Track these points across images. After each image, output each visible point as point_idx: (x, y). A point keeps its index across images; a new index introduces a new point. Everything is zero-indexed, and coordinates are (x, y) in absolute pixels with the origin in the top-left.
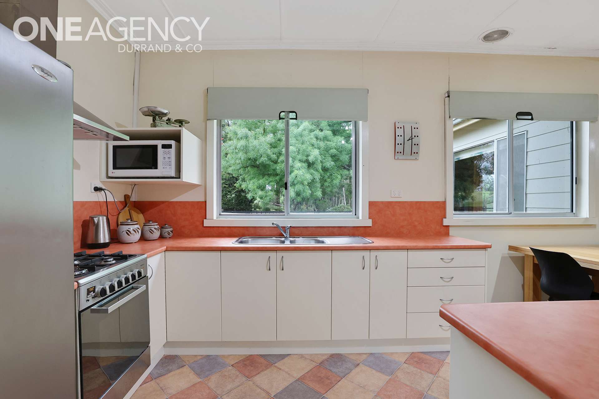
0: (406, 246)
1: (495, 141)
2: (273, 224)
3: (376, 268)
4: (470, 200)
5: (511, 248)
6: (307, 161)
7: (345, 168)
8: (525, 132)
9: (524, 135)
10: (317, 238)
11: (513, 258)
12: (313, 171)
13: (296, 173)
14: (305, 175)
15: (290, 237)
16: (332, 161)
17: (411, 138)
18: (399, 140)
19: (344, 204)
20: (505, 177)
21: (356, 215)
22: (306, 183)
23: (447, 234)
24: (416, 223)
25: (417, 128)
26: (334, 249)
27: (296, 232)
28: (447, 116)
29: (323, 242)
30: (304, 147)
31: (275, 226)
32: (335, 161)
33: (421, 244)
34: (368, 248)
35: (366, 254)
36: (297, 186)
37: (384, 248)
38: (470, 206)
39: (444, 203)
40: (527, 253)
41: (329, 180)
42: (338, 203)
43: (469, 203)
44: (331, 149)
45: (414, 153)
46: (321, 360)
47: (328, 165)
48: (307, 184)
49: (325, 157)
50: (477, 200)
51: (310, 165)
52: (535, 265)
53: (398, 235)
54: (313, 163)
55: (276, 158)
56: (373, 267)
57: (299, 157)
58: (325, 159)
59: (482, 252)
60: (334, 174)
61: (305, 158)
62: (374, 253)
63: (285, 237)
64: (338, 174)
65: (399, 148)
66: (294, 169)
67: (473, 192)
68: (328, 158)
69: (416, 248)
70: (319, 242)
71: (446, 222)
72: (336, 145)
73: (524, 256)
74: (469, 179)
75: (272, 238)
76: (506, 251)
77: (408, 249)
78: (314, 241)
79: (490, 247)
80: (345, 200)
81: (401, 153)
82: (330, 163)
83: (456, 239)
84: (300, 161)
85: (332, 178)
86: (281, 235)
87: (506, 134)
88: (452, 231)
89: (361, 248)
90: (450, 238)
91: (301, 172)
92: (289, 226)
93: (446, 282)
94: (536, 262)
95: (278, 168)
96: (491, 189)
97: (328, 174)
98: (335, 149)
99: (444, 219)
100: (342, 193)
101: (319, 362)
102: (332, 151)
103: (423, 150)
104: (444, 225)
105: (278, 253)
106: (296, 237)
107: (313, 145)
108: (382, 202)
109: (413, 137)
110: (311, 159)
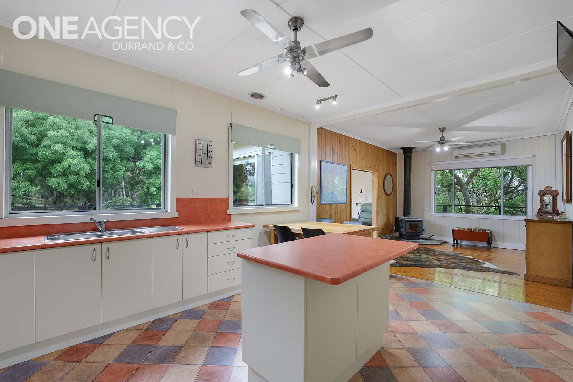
0: (207, 230)
1: (256, 155)
2: (91, 219)
3: (187, 247)
4: (240, 194)
5: (265, 226)
6: (84, 149)
7: (129, 160)
8: (271, 153)
9: (270, 154)
10: (133, 229)
11: (265, 233)
12: (92, 161)
13: (70, 162)
14: (82, 165)
15: (106, 231)
16: (115, 151)
17: (207, 152)
18: (199, 153)
19: (124, 196)
20: (260, 179)
21: (165, 209)
22: (82, 173)
23: (229, 220)
24: (210, 213)
25: (211, 146)
26: (155, 236)
27: (111, 226)
28: (230, 141)
29: (140, 232)
30: (80, 132)
31: (93, 221)
32: (119, 152)
33: (216, 227)
34: (181, 233)
35: (179, 237)
36: (70, 177)
37: (193, 232)
38: (240, 198)
39: (228, 199)
40: (272, 228)
41: (111, 171)
42: (115, 195)
43: (239, 196)
44: (113, 139)
45: (209, 163)
46: (146, 327)
47: (111, 156)
48: (84, 175)
49: (106, 146)
50: (244, 194)
51: (87, 154)
52: (276, 235)
53: (197, 222)
54: (93, 152)
55: (36, 140)
56: (184, 246)
57: (74, 143)
58: (106, 149)
59: (250, 229)
60: (117, 166)
61: (80, 145)
62: (185, 237)
63: (101, 231)
64: (122, 166)
65: (199, 159)
66: (66, 157)
67: (242, 188)
68: (109, 148)
69: (213, 230)
70: (136, 232)
71: (229, 212)
72: (120, 136)
73: (270, 230)
74: (239, 178)
75: (86, 233)
76: (261, 228)
77: (207, 231)
78: (131, 232)
79: (254, 226)
80: (124, 192)
81: (200, 162)
82: (112, 154)
83: (235, 223)
84: (75, 148)
85: (114, 169)
86: (97, 229)
87: (261, 152)
88: (232, 218)
89: (176, 234)
90: (231, 222)
91: (76, 160)
92: (105, 220)
93: (231, 250)
94: (276, 233)
95: (40, 154)
96: (253, 185)
97: (110, 165)
98: (119, 139)
99: (228, 210)
100: (121, 184)
101: (144, 328)
102: (115, 141)
103: (215, 161)
104: (228, 214)
105: (103, 244)
106: (111, 230)
107: (91, 132)
108: (186, 199)
109: (208, 152)
110: (90, 147)
